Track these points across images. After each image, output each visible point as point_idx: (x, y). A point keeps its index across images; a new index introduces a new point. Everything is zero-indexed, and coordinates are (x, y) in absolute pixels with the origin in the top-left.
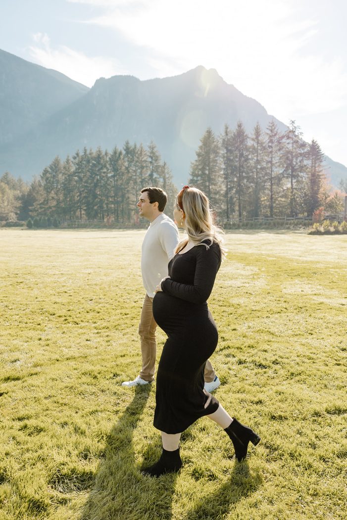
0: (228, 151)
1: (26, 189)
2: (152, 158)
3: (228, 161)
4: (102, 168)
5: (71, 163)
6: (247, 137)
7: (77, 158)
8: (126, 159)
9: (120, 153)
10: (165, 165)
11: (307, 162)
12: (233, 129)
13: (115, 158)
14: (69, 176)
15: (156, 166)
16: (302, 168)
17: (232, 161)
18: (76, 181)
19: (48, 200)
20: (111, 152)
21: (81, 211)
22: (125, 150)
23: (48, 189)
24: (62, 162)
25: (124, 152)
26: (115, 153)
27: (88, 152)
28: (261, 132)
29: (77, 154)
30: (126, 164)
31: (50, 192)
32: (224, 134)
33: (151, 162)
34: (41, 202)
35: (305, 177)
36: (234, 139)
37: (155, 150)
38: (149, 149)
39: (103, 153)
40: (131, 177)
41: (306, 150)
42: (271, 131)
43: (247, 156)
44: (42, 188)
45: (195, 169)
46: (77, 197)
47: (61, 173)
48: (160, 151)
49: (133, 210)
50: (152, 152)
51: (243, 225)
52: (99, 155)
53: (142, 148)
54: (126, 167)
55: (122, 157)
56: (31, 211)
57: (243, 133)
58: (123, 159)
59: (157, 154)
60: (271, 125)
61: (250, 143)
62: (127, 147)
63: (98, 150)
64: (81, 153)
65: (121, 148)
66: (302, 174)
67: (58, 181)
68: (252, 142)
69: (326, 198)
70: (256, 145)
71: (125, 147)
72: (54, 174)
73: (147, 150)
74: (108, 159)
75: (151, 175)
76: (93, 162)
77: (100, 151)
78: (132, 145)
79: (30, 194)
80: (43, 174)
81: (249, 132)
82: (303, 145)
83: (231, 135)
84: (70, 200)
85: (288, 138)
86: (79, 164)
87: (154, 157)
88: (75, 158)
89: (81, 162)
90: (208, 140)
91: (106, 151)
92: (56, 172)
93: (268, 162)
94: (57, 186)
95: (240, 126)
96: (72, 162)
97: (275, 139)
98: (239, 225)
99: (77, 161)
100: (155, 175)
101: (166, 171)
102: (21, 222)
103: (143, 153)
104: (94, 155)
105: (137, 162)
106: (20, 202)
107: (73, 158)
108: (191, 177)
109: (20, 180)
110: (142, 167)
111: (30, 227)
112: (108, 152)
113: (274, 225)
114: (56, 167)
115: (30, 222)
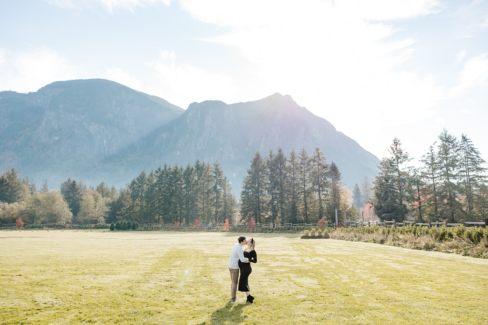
0: (272, 170)
1: (117, 196)
2: (216, 173)
3: (272, 178)
4: (177, 181)
5: (154, 176)
6: (285, 159)
7: (159, 172)
8: (197, 174)
9: (192, 169)
10: (225, 179)
11: (329, 180)
12: (276, 153)
13: (189, 172)
14: (151, 186)
15: (219, 180)
16: (326, 184)
17: (274, 177)
18: (156, 191)
19: (133, 206)
20: (185, 168)
21: (159, 216)
22: (196, 167)
23: (134, 197)
24: (147, 176)
25: (195, 168)
26: (188, 169)
27: (168, 168)
28: (295, 156)
29: (159, 169)
30: (196, 178)
31: (135, 200)
32: (269, 157)
33: (215, 177)
34: (127, 208)
35: (329, 190)
36: (276, 161)
37: (219, 167)
38: (214, 167)
39: (179, 169)
40: (199, 188)
41: (328, 171)
42: (303, 156)
43: (285, 174)
44: (129, 196)
45: (248, 183)
46: (157, 204)
47: (145, 183)
48: (222, 168)
49: (199, 215)
50: (216, 169)
51: (276, 230)
52: (176, 170)
53: (209, 165)
54: (195, 180)
55: (193, 172)
56: (119, 215)
57: (283, 157)
58: (194, 174)
59: (220, 170)
60: (302, 151)
61: (287, 164)
62: (197, 164)
63: (175, 166)
64: (162, 169)
65: (193, 165)
66: (327, 189)
67: (143, 190)
68: (289, 164)
69: (346, 208)
70: (292, 166)
71: (196, 165)
72: (140, 184)
73: (212, 168)
74: (182, 174)
75: (215, 187)
76: (171, 175)
77: (176, 167)
78: (201, 163)
79: (119, 201)
80: (131, 184)
81: (287, 155)
82: (325, 167)
83: (273, 159)
84: (151, 206)
85: (314, 161)
86: (160, 178)
87: (218, 172)
88: (157, 172)
89: (161, 176)
90: (256, 161)
91: (182, 167)
92: (141, 184)
93: (301, 179)
94: (141, 194)
95: (280, 151)
96: (155, 175)
97: (306, 161)
98: (273, 230)
99: (159, 174)
100: (218, 187)
101: (227, 184)
102: (107, 224)
103: (209, 170)
104: (172, 170)
105: (204, 176)
106: (109, 207)
107: (156, 172)
108: (244, 190)
109: (113, 189)
110: (208, 181)
111: (112, 229)
112: (183, 168)
113: (298, 230)
114: (142, 179)
115: (112, 225)
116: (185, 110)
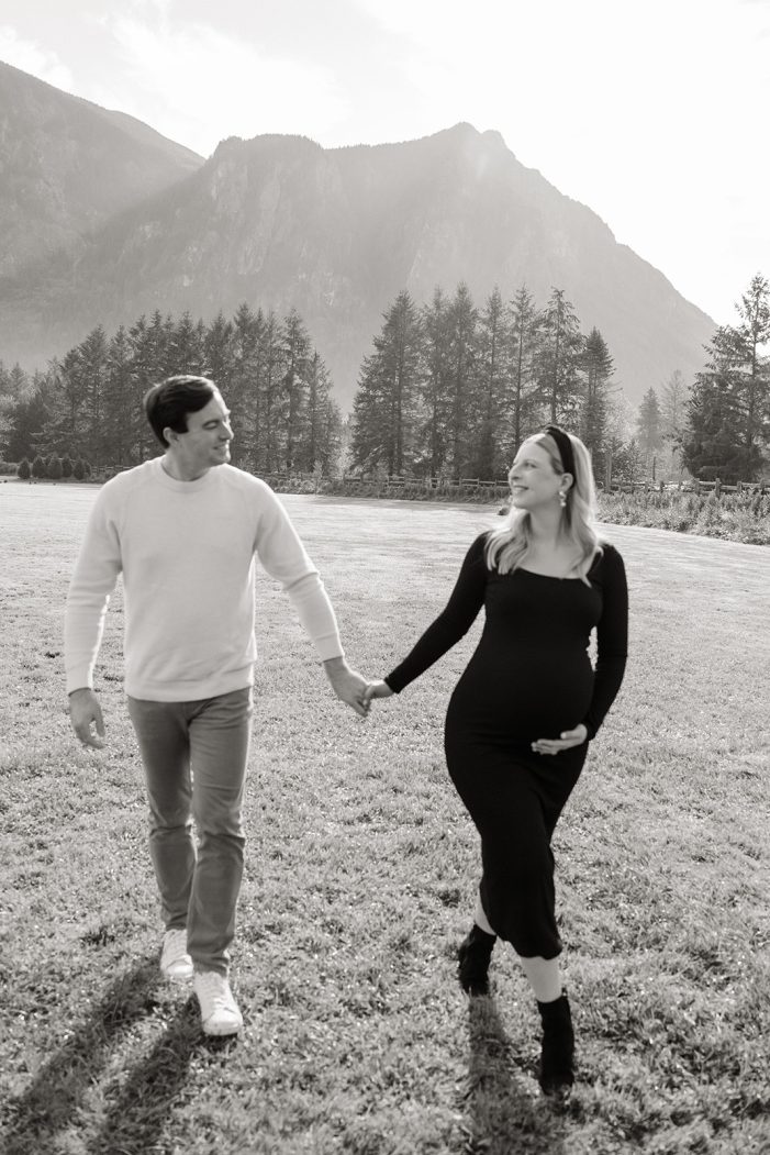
0: (438, 342)
1: (29, 392)
2: (291, 343)
3: (436, 364)
4: (189, 359)
5: (127, 343)
6: (475, 315)
7: (140, 334)
8: (240, 341)
9: (229, 329)
10: (315, 360)
11: (581, 374)
12: (450, 296)
13: (220, 335)
14: (120, 370)
15: (300, 360)
16: (572, 386)
17: (443, 360)
18: (134, 383)
19: (73, 420)
20: (209, 325)
21: (142, 448)
22: (238, 324)
23: (74, 397)
24: (110, 336)
25: (235, 327)
26: (218, 327)
27: (163, 322)
28: (501, 309)
29: (141, 325)
30: (239, 353)
31: (79, 403)
32: (431, 306)
33: (289, 353)
34: (58, 423)
35: (578, 402)
36: (449, 318)
37: (301, 326)
38: (286, 326)
39: (195, 326)
40: (247, 381)
41: (581, 352)
42: (520, 308)
43: (472, 354)
44: (62, 393)
45: (373, 373)
46: (136, 415)
47: (104, 362)
48: (309, 329)
49: (246, 451)
50: (293, 332)
51: (440, 493)
52: (185, 330)
53: (272, 321)
54: (237, 359)
55: (231, 337)
56: (36, 442)
57: (469, 307)
58: (233, 342)
59: (303, 336)
60: (520, 295)
61: (479, 328)
62: (242, 317)
63: (183, 318)
64: (149, 324)
65: (230, 317)
66: (574, 397)
67: (97, 382)
68: (484, 328)
69: (615, 449)
70: (490, 334)
71: (238, 318)
72: (89, 364)
73: (281, 323)
74: (203, 340)
75: (289, 380)
76: (173, 344)
77: (186, 322)
78: (253, 312)
79: (36, 404)
80: (67, 362)
81: (480, 305)
82: (574, 342)
83: (445, 310)
84: (120, 422)
85: (549, 324)
86: (144, 347)
87: (297, 341)
88: (134, 333)
89: (146, 343)
90: (399, 316)
91: (201, 322)
92: (93, 362)
93: (511, 370)
94: (95, 390)
95: (462, 292)
96: (129, 340)
97: (527, 324)
98: (431, 493)
99: (139, 338)
100: (297, 380)
101: (319, 372)
102: (10, 464)
103: (275, 332)
104: (175, 329)
105: (261, 349)
106: (11, 421)
107: (131, 332)
108: (363, 390)
109: (17, 372)
110: (272, 362)
111: (25, 476)
112: (204, 324)
113: (493, 495)
114: (94, 350)
115: (24, 466)
116: (207, 158)
